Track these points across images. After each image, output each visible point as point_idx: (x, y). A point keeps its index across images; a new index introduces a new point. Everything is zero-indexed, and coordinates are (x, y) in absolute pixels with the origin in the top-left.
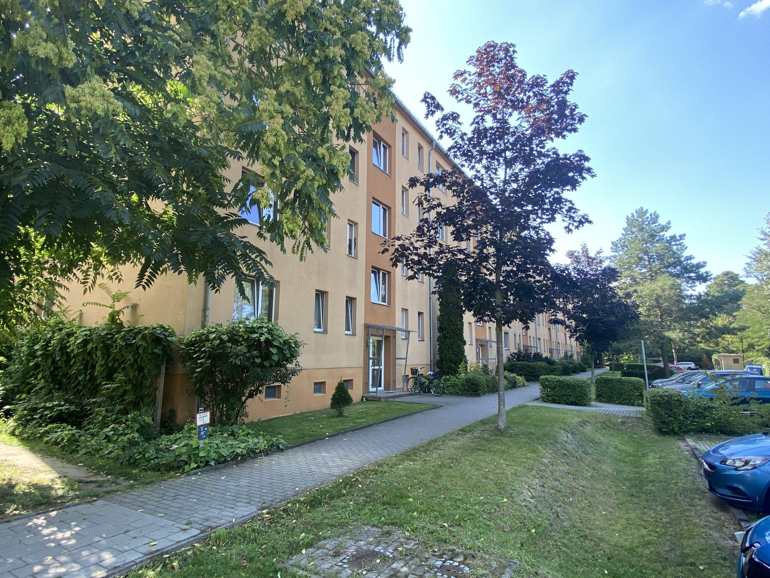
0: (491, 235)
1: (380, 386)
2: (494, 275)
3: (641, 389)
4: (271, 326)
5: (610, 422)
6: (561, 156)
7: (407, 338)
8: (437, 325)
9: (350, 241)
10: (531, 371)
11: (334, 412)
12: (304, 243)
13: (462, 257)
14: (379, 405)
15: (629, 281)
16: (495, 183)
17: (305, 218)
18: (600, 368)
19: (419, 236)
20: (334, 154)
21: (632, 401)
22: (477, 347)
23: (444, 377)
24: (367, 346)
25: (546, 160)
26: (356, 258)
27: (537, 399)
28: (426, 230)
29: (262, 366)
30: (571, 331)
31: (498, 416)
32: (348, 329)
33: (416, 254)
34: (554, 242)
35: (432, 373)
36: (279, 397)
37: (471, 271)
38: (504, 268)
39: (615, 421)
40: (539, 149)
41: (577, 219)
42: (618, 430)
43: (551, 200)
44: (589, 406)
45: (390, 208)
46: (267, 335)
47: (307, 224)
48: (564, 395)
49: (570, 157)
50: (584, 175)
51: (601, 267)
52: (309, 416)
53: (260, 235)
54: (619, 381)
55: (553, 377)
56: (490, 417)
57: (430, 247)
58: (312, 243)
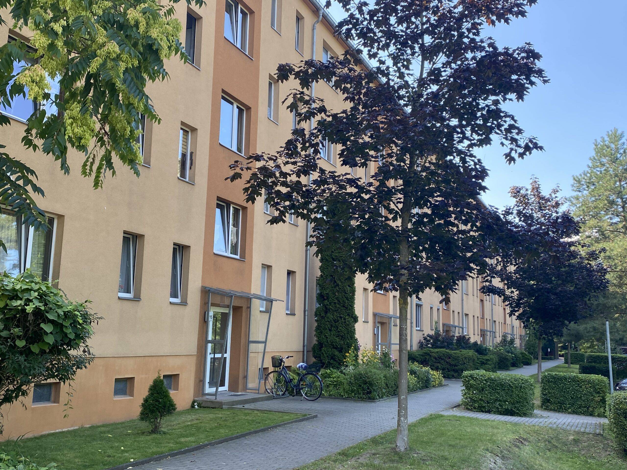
0: (397, 160)
1: (222, 384)
2: (399, 221)
3: (604, 392)
4: (44, 289)
5: (558, 440)
6: (501, 49)
7: (268, 311)
8: (315, 291)
9: (184, 156)
10: (453, 363)
11: (145, 425)
12: (102, 160)
13: (354, 190)
14: (220, 414)
15: (595, 234)
16: (407, 82)
17: (104, 120)
18: (551, 359)
19: (290, 156)
20: (154, 20)
21: (591, 409)
22: (374, 326)
23: (322, 371)
24: (204, 321)
25: (479, 55)
26: (192, 183)
27: (458, 406)
28: (299, 146)
29: (27, 352)
30: (510, 304)
31: (397, 431)
32: (174, 295)
33: (284, 184)
34: (487, 175)
35: (304, 365)
36: (57, 401)
37: (365, 212)
38: (415, 211)
39: (564, 439)
40: (471, 35)
41: (522, 143)
42: (569, 451)
43: (484, 113)
44: (531, 415)
45: (248, 108)
46: (37, 303)
47: (107, 128)
48: (496, 400)
49: (514, 51)
50: (533, 79)
51: (557, 213)
52: (104, 432)
53: (27, 142)
54: (574, 380)
55: (482, 372)
56: (386, 434)
57: (306, 173)
58: (115, 159)
